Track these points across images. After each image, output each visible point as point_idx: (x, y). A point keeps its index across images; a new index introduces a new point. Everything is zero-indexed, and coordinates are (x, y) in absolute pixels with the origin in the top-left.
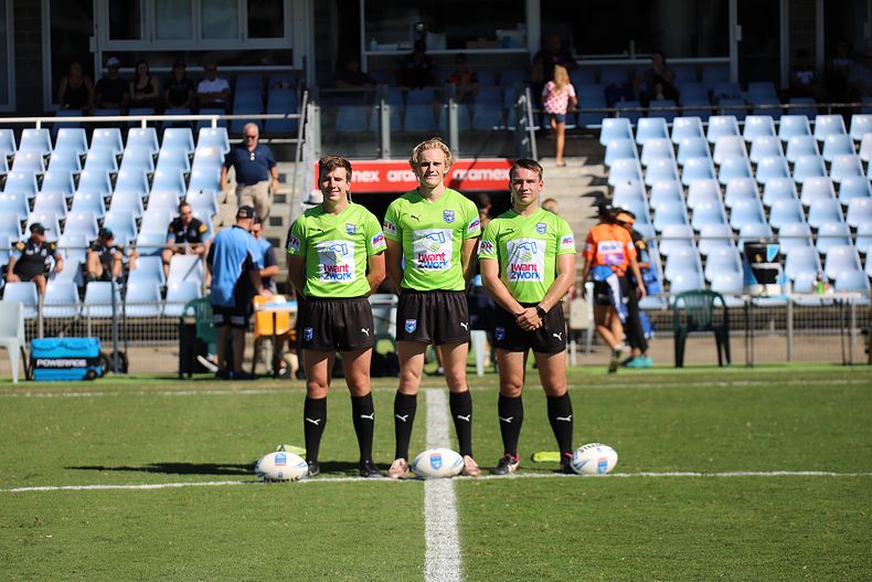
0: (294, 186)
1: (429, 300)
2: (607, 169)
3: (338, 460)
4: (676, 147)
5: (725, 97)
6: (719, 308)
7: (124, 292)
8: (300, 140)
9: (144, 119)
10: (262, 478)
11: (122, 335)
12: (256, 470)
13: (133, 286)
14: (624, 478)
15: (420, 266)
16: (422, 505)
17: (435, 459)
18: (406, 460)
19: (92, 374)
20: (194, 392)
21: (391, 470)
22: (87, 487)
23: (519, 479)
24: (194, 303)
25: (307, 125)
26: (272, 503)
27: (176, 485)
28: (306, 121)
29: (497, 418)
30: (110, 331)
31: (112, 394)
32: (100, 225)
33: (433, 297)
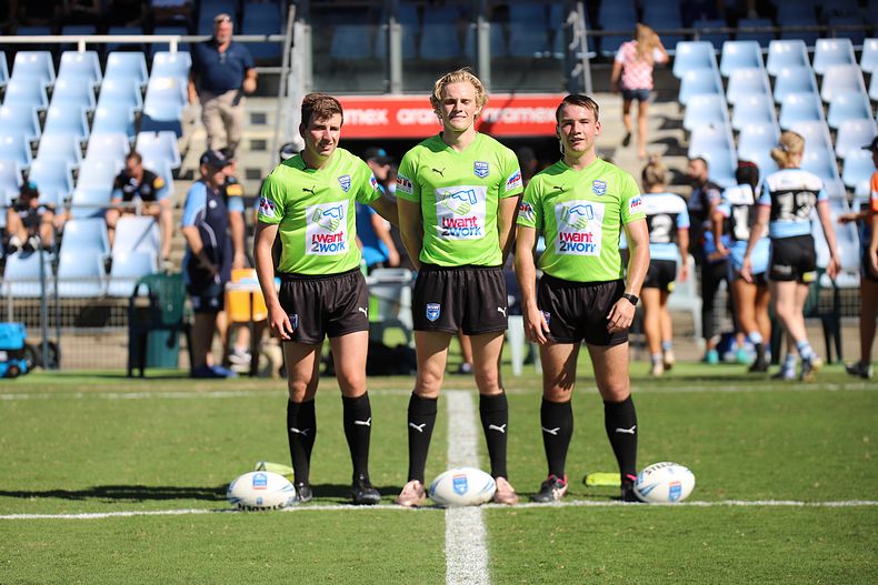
0: (277, 128)
1: (457, 278)
2: (682, 108)
3: (334, 483)
4: (772, 79)
5: (836, 14)
6: (828, 289)
7: (55, 264)
8: (284, 70)
9: (82, 40)
10: (236, 506)
11: (53, 319)
12: (228, 495)
13: (68, 257)
14: (702, 508)
15: (444, 234)
16: (442, 540)
17: (459, 482)
18: (422, 482)
19: (14, 371)
20: (148, 395)
21: (402, 496)
22: (9, 517)
23: (567, 508)
24: (148, 279)
25: (295, 50)
26: (249, 537)
27: (124, 514)
28: (292, 45)
29: (540, 429)
30: (38, 315)
31: (40, 396)
32: (25, 178)
33: (461, 274)
